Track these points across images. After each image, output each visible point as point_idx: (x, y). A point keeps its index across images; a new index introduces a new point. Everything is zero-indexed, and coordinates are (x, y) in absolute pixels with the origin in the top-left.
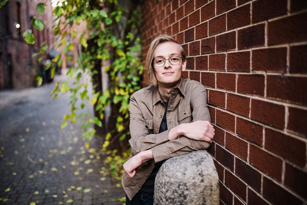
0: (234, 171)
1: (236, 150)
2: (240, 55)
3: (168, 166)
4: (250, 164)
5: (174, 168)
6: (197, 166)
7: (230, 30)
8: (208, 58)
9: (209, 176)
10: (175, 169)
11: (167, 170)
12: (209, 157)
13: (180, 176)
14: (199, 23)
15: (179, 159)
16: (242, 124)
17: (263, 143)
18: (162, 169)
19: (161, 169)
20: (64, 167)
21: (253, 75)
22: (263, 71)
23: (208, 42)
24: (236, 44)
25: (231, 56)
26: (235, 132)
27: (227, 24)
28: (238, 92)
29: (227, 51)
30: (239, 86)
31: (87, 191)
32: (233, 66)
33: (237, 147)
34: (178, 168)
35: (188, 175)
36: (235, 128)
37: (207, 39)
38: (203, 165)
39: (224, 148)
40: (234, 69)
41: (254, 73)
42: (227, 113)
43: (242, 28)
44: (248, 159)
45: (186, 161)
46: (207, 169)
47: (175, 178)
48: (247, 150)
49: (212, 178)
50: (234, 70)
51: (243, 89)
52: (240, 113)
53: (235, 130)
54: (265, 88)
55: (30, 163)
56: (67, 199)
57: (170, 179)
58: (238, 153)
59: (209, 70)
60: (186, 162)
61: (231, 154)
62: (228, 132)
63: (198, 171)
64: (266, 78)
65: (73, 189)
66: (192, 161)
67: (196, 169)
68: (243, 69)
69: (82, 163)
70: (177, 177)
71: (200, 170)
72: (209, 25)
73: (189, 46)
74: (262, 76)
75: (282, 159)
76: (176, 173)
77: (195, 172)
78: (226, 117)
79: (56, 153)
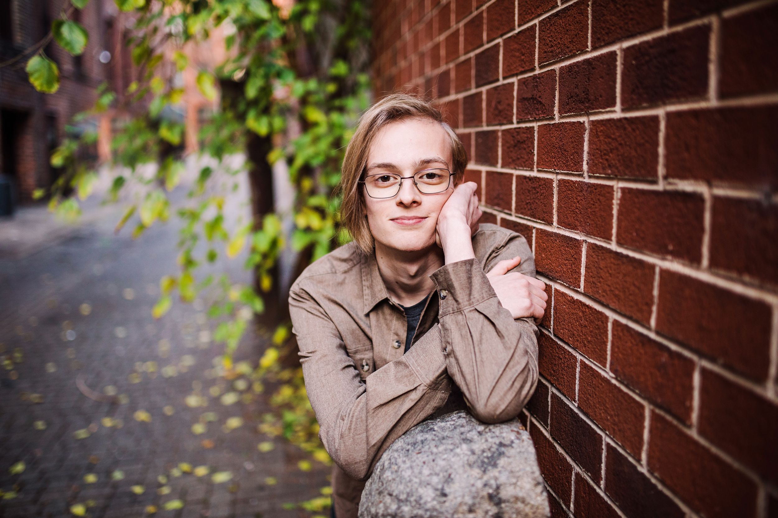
0: (602, 483)
1: (608, 420)
2: (627, 126)
3: (396, 464)
4: (651, 471)
5: (413, 472)
6: (484, 472)
7: (601, 47)
8: (536, 135)
9: (520, 505)
10: (416, 477)
11: (394, 476)
12: (523, 441)
13: (429, 499)
14: (514, 29)
15: (433, 444)
16: (629, 344)
17: (695, 416)
18: (381, 470)
19: (379, 470)
20: (168, 410)
21: (665, 193)
22: (701, 183)
23: (537, 86)
24: (615, 92)
25: (601, 131)
26: (608, 365)
27: (590, 31)
28: (620, 243)
29: (588, 114)
30: (623, 224)
31: (221, 477)
32: (607, 160)
33: (612, 413)
34: (426, 472)
35: (455, 498)
36: (609, 353)
37: (535, 77)
38: (503, 467)
39: (574, 406)
40: (610, 172)
41: (669, 188)
42: (584, 305)
43: (636, 41)
44: (644, 456)
45: (452, 450)
46: (514, 480)
47: (414, 504)
48: (642, 427)
49: (527, 509)
50: (609, 175)
51: (635, 234)
52: (623, 308)
53: (606, 359)
54: (706, 239)
55: (82, 397)
56: (169, 498)
57: (399, 508)
58: (614, 430)
59: (539, 171)
60: (452, 454)
61: (593, 429)
62: (587, 362)
63: (485, 485)
64: (708, 205)
65: (185, 473)
66: (469, 453)
67: (481, 478)
68: (637, 173)
69: (215, 402)
70: (422, 502)
71: (493, 482)
72: (540, 34)
73: (484, 97)
74: (697, 198)
75: (755, 477)
76: (417, 489)
77: (477, 489)
78: (581, 314)
79: (152, 373)
